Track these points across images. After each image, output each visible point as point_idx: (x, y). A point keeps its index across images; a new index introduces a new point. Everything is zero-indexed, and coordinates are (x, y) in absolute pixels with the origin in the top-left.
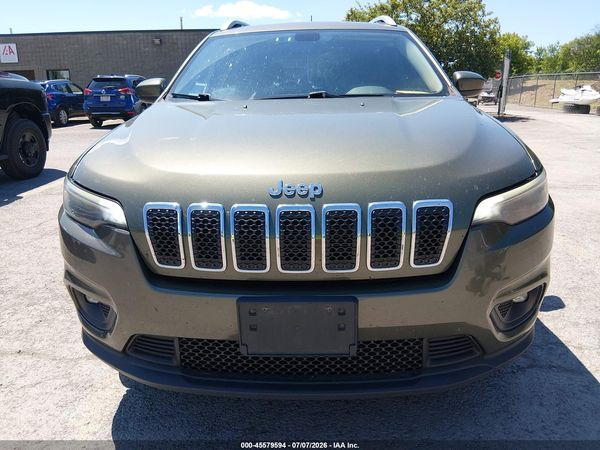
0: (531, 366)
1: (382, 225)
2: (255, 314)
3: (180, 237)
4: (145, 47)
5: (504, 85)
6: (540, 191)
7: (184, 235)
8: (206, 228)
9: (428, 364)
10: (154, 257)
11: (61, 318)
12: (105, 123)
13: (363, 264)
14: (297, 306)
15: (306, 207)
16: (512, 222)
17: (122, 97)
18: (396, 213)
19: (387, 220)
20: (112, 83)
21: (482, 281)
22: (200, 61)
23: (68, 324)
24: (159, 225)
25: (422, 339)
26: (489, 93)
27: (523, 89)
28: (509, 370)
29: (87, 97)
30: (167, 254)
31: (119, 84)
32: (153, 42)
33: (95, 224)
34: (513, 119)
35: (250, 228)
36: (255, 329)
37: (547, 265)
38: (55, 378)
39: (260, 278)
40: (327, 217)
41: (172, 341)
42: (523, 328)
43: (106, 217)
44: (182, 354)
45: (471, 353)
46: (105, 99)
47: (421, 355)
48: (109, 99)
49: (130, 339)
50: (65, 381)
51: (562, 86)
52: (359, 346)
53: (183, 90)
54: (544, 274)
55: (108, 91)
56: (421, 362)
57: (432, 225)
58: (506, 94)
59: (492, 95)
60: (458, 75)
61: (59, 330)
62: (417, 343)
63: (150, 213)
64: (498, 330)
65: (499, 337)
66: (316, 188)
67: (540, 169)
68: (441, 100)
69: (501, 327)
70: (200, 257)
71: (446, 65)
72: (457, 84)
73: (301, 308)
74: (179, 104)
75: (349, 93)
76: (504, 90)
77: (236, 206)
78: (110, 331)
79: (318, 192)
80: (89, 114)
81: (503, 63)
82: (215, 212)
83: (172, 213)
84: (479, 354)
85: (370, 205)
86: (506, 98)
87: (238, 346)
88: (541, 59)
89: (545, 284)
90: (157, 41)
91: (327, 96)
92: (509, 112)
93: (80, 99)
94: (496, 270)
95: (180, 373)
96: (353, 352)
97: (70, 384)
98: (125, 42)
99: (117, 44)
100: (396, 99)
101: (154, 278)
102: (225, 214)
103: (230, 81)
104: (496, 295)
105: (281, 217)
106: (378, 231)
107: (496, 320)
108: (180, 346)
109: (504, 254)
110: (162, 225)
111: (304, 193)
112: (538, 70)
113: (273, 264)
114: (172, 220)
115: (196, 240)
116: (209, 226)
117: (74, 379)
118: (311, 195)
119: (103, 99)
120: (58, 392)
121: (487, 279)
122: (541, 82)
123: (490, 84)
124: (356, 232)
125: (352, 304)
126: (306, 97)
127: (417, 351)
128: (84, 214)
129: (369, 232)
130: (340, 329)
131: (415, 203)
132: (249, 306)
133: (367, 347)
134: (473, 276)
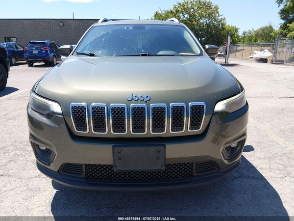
0: (240, 177)
1: (176, 113)
2: (120, 152)
3: (87, 118)
4: (55, 27)
5: (228, 49)
6: (242, 98)
7: (89, 118)
8: (99, 114)
9: (195, 174)
10: (75, 128)
11: (21, 159)
12: (35, 64)
13: (168, 130)
14: (139, 149)
15: (144, 105)
16: (230, 112)
17: (44, 52)
18: (182, 108)
19: (178, 111)
20: (39, 44)
21: (218, 138)
22: (89, 38)
23: (25, 162)
24: (77, 113)
25: (193, 163)
26: (221, 53)
27: (237, 51)
28: (231, 179)
29: (26, 51)
30: (81, 126)
31: (42, 45)
32: (59, 25)
33: (46, 113)
34: (232, 65)
35: (118, 114)
36: (121, 159)
37: (246, 130)
38: (20, 187)
39: (123, 136)
40: (152, 109)
41: (82, 166)
42: (236, 158)
43: (52, 109)
44: (86, 172)
45: (214, 169)
46: (35, 52)
47: (192, 170)
48: (37, 52)
49: (62, 165)
50: (25, 188)
51: (255, 50)
52: (166, 166)
53: (81, 51)
54: (244, 134)
55: (37, 48)
56: (192, 173)
57: (197, 113)
58: (229, 53)
59: (222, 54)
60: (207, 46)
61: (21, 164)
62: (191, 165)
63: (73, 108)
64: (225, 159)
65: (226, 162)
66: (147, 97)
67: (242, 89)
68: (199, 58)
69: (226, 157)
70: (96, 127)
71: (201, 39)
72: (206, 50)
73: (141, 149)
74: (80, 57)
75: (158, 54)
76: (228, 51)
77: (112, 104)
78: (52, 162)
79: (148, 99)
80: (27, 60)
81: (227, 39)
82: (103, 107)
83: (83, 107)
84: (217, 169)
85: (171, 104)
86: (228, 56)
87: (112, 167)
88: (245, 37)
89: (245, 139)
90: (61, 24)
91: (149, 55)
92: (230, 62)
93: (22, 52)
94: (224, 133)
95: (85, 181)
96: (164, 168)
97: (28, 189)
98: (45, 24)
99: (41, 25)
100: (180, 57)
101: (74, 137)
102: (107, 108)
103: (104, 47)
104: (224, 143)
105: (132, 109)
106: (174, 115)
107: (224, 155)
108: (86, 168)
109: (227, 126)
110: (79, 113)
111: (142, 99)
112: (244, 42)
113: (129, 130)
114: (84, 111)
115: (94, 120)
116: (100, 114)
117: (30, 187)
118: (145, 100)
119: (34, 52)
120: (23, 193)
121: (220, 137)
122: (245, 48)
123: (221, 48)
124: (165, 116)
125: (163, 147)
126: (139, 56)
127: (191, 168)
128: (40, 108)
129: (171, 116)
130: (158, 159)
131: (190, 104)
132: (118, 149)
133: (169, 167)
134: (214, 136)
